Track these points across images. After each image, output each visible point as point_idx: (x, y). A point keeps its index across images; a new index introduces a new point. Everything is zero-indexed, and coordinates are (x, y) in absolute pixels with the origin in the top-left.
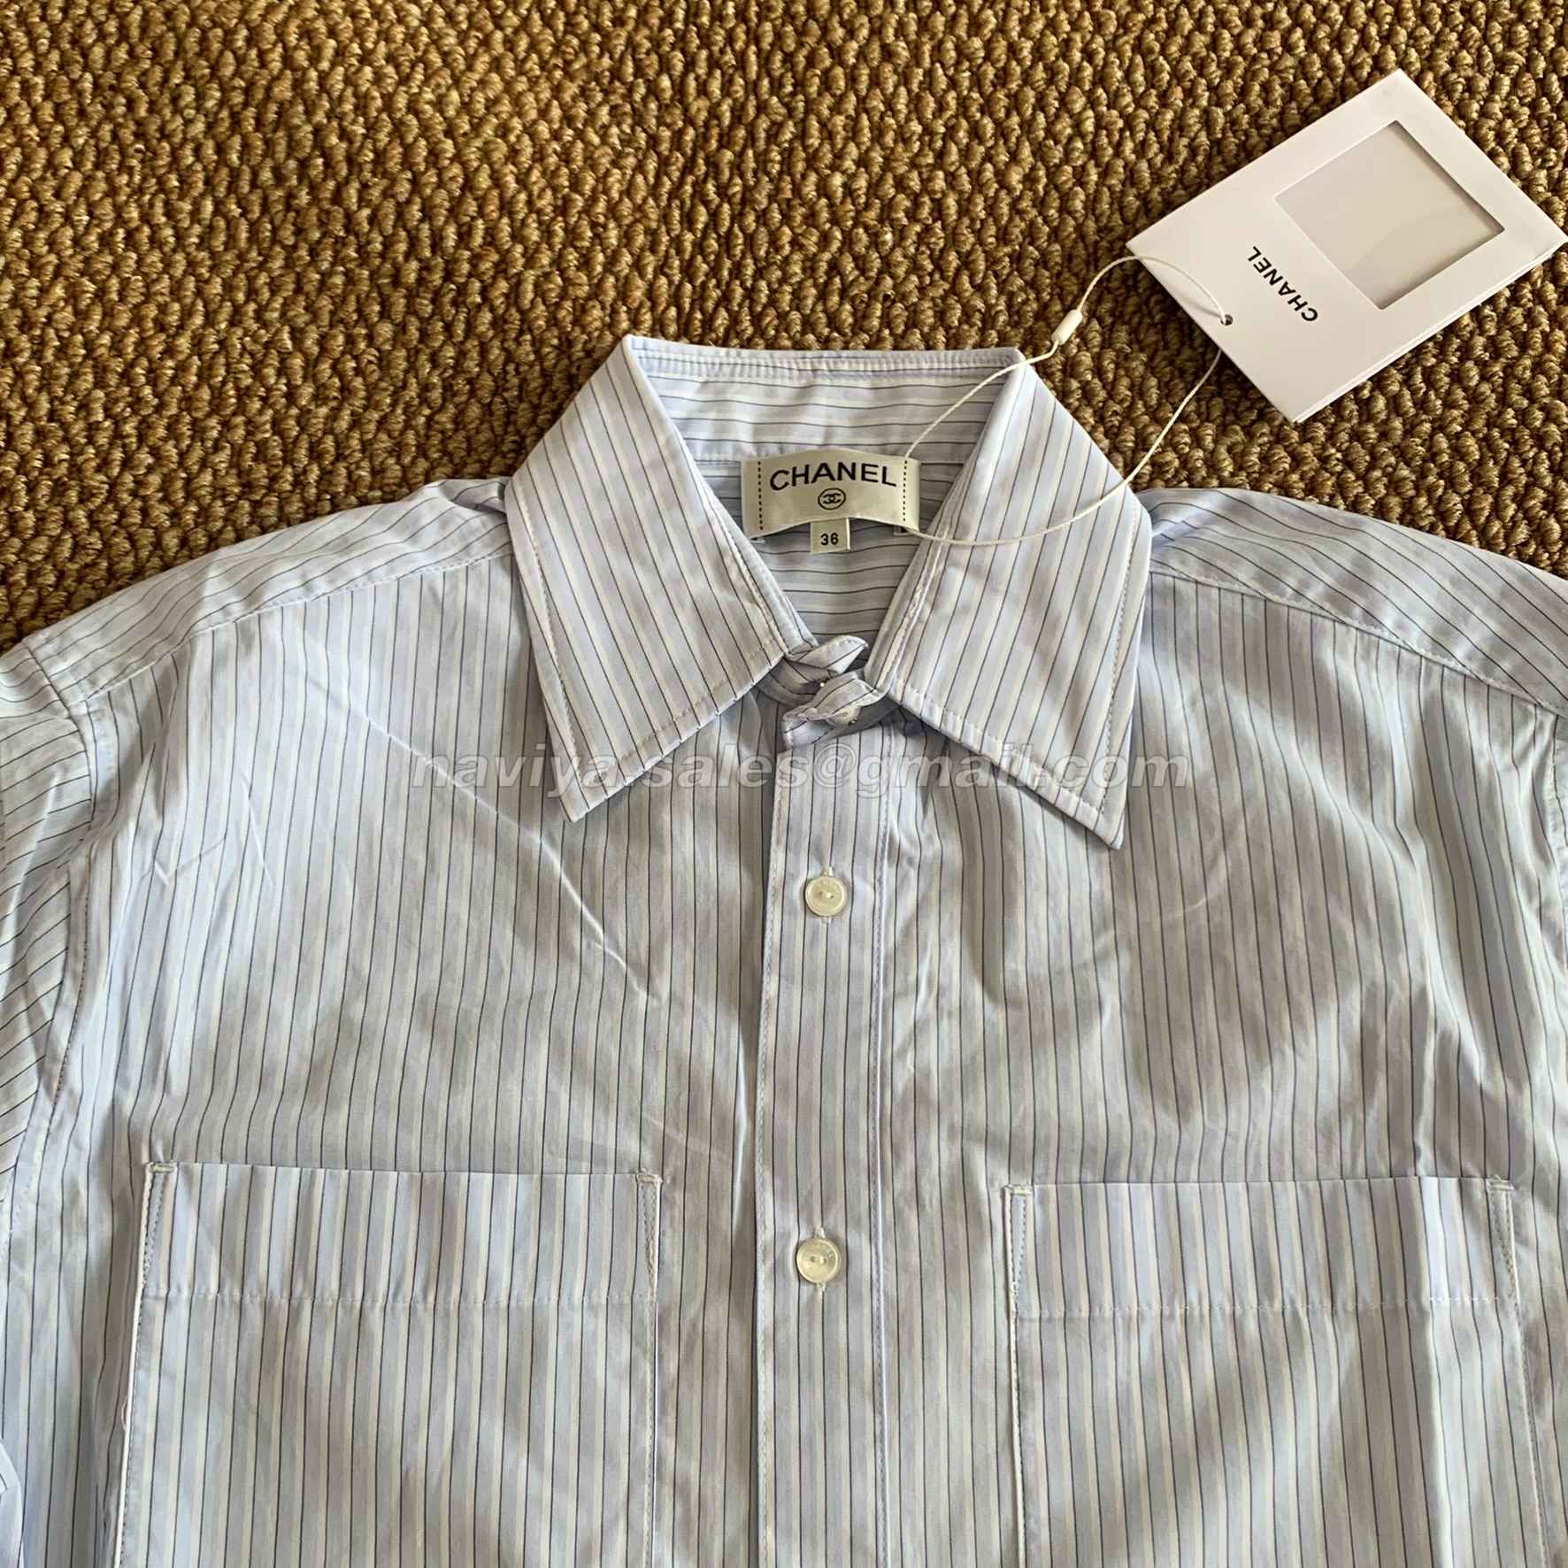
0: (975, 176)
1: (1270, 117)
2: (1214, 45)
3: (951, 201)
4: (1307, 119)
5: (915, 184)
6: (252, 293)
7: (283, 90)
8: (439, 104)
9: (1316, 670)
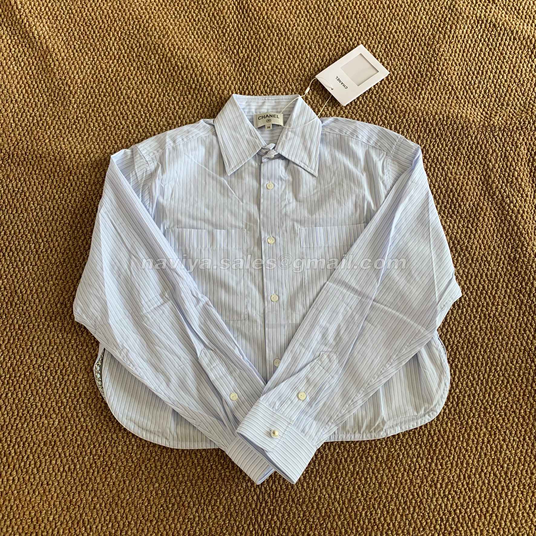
0: (289, 65)
1: (339, 54)
2: (330, 41)
3: (285, 70)
4: (346, 53)
5: (279, 67)
6: (166, 91)
7: (169, 55)
8: (196, 56)
9: (348, 145)
